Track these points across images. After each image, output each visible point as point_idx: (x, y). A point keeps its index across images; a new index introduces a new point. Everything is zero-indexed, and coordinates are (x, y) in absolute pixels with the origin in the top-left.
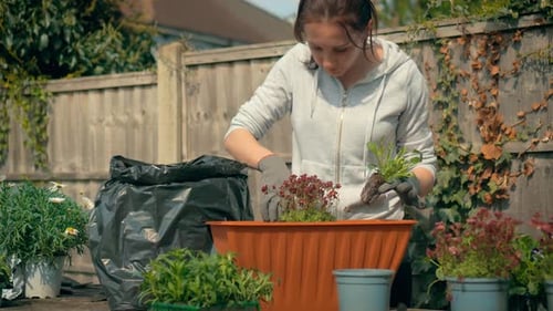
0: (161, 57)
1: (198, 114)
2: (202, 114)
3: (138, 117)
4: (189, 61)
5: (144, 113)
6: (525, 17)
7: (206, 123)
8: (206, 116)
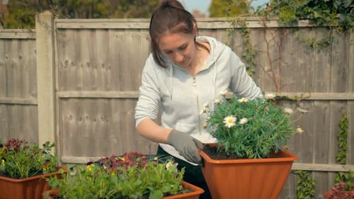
0: (39, 21)
1: (67, 62)
2: (70, 62)
3: (16, 60)
4: (59, 25)
5: (20, 58)
6: (303, 21)
7: (73, 69)
8: (72, 63)
